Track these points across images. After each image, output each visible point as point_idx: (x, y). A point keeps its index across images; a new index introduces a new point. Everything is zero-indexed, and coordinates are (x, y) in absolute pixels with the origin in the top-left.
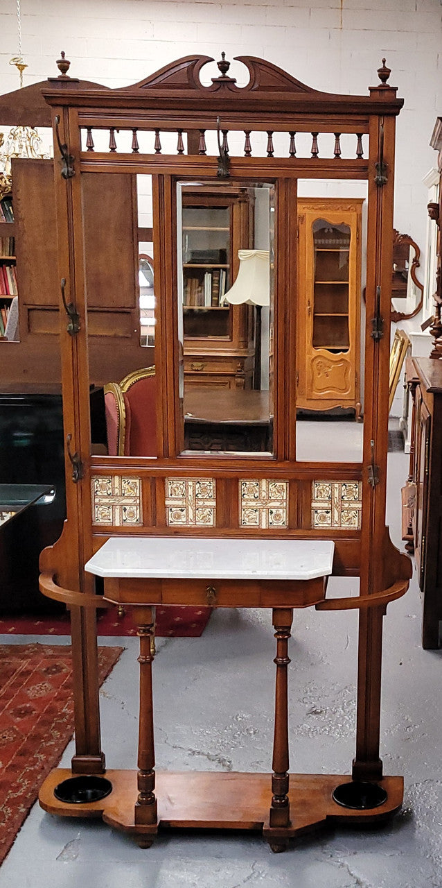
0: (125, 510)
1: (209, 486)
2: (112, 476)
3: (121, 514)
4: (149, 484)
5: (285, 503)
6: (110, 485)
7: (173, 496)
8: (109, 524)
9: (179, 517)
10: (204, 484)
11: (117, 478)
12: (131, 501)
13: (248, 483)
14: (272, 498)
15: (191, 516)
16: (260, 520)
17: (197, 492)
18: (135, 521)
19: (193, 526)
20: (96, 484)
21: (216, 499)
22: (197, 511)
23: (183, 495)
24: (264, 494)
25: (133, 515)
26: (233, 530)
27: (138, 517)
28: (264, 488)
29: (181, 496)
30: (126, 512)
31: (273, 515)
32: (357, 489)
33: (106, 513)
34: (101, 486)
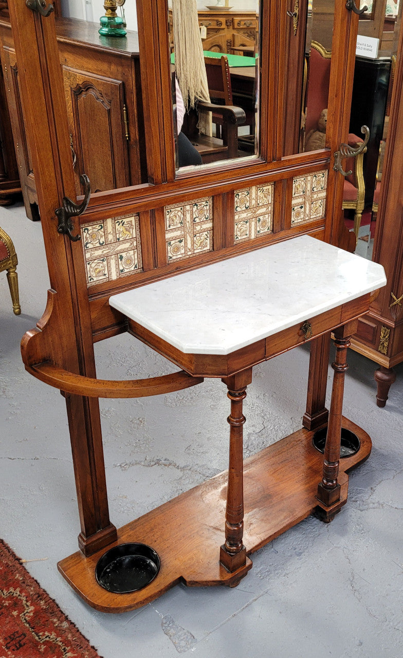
0: (121, 257)
1: (205, 205)
2: (104, 219)
3: (118, 265)
4: (147, 220)
5: (270, 207)
6: (101, 232)
7: (172, 227)
8: (105, 281)
9: (178, 249)
10: (200, 205)
11: (109, 221)
12: (127, 245)
13: (240, 194)
14: (260, 204)
15: (189, 246)
16: (250, 231)
17: (194, 216)
18: (133, 269)
19: (191, 256)
20: (85, 234)
21: (213, 219)
22: (195, 238)
23: (181, 223)
24: (253, 202)
25: (131, 261)
26: (228, 250)
27: (136, 262)
28: (254, 196)
29: (179, 225)
30: (123, 260)
31: (260, 222)
32: (324, 178)
33: (100, 268)
34: (91, 236)
